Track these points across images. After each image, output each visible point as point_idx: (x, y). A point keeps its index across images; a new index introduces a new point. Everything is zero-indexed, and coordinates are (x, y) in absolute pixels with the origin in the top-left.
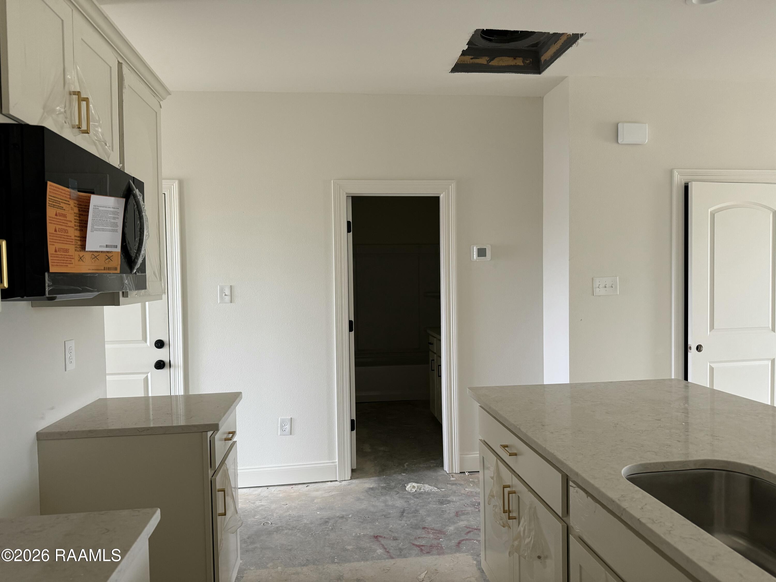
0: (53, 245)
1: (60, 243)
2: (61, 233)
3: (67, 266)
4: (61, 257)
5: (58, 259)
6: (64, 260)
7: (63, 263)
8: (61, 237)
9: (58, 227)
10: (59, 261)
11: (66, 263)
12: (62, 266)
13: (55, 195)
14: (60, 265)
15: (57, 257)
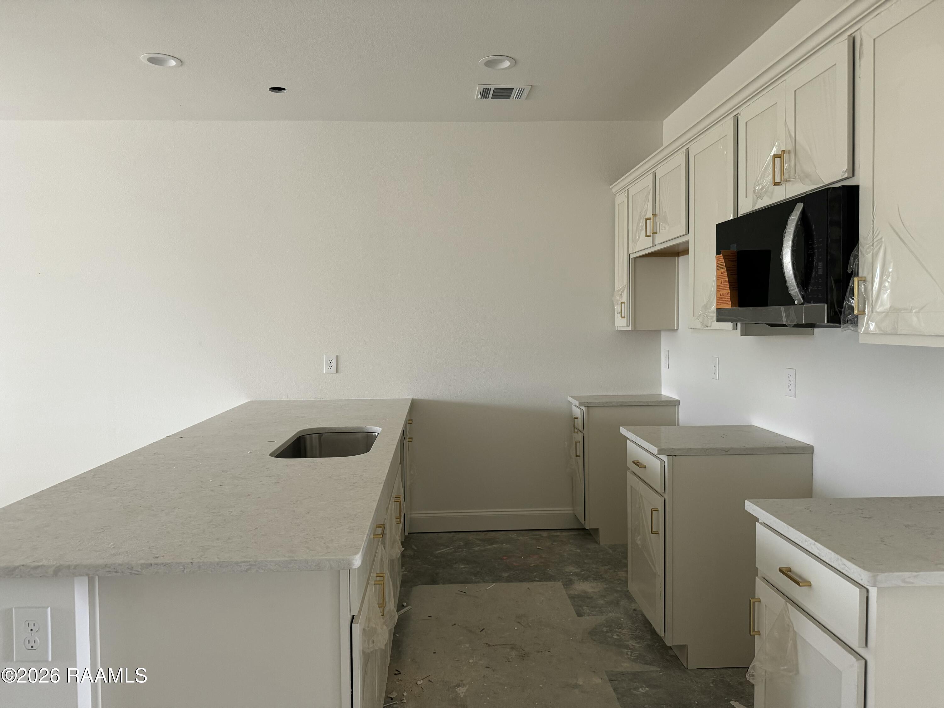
0: (720, 292)
1: (724, 290)
2: (725, 284)
3: (728, 304)
4: (724, 299)
5: (722, 300)
6: (725, 300)
7: (725, 302)
8: (724, 286)
9: (722, 280)
10: (724, 301)
11: (727, 302)
12: (724, 304)
13: (720, 262)
14: (723, 304)
15: (721, 299)
